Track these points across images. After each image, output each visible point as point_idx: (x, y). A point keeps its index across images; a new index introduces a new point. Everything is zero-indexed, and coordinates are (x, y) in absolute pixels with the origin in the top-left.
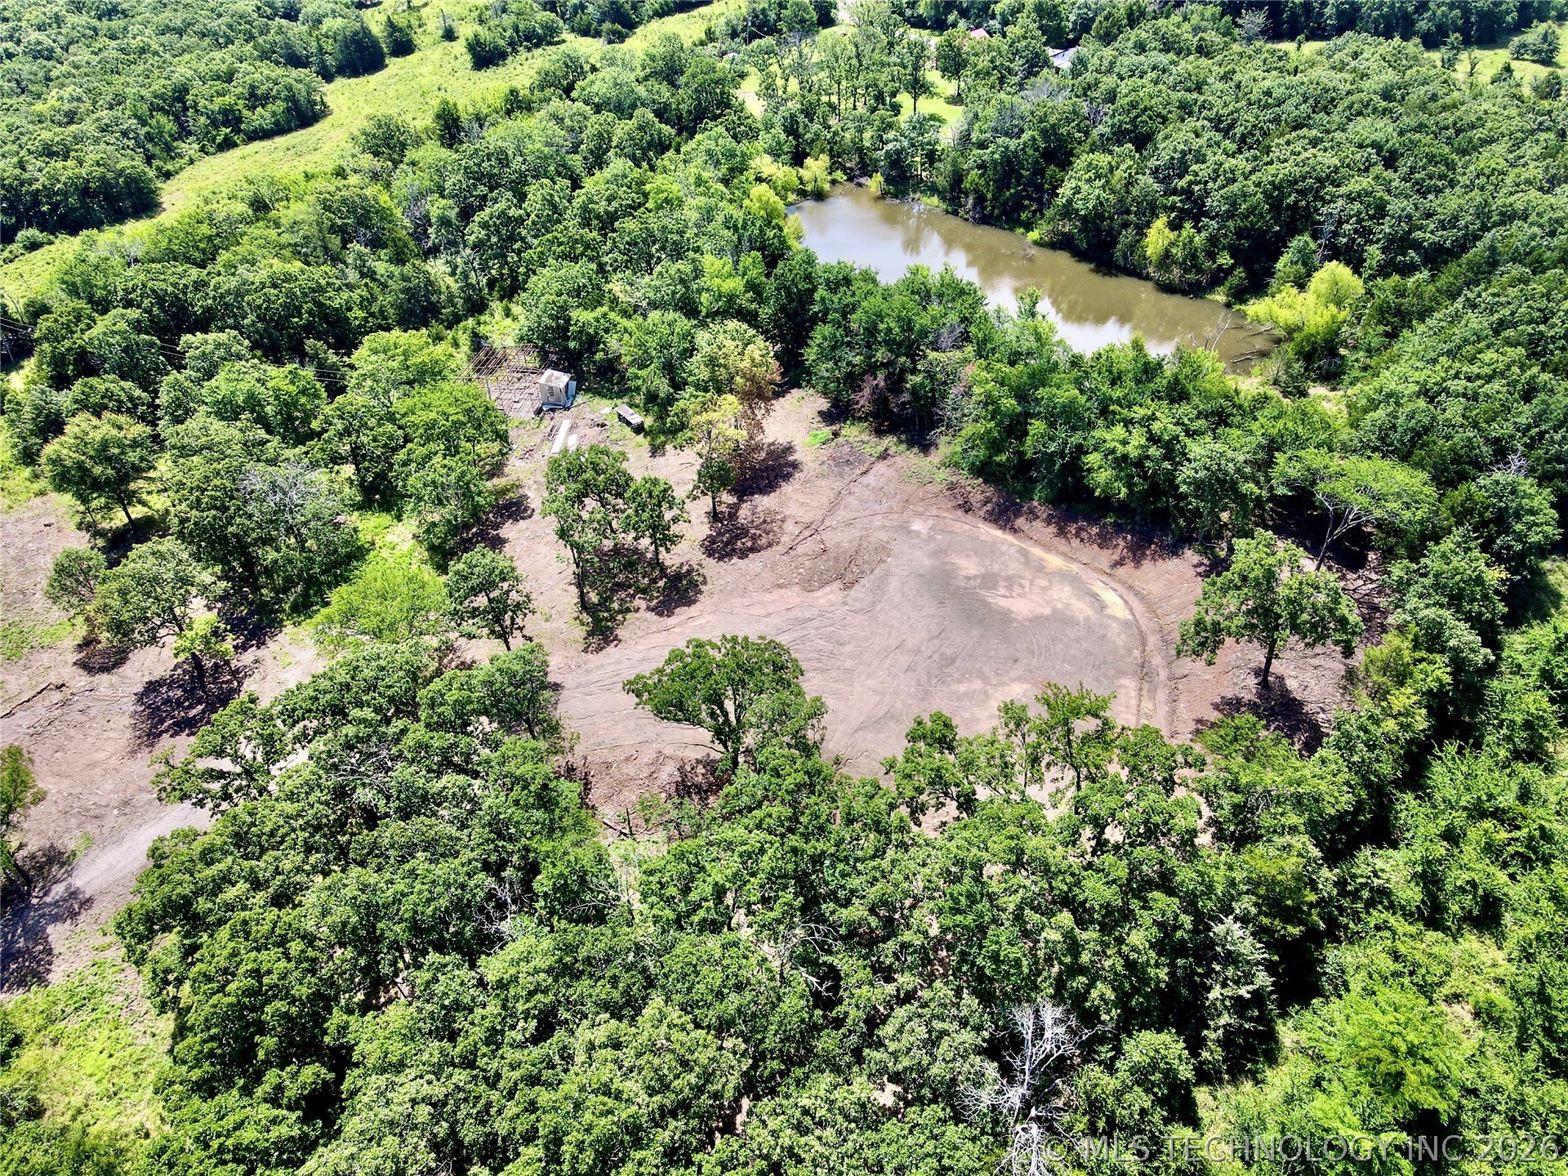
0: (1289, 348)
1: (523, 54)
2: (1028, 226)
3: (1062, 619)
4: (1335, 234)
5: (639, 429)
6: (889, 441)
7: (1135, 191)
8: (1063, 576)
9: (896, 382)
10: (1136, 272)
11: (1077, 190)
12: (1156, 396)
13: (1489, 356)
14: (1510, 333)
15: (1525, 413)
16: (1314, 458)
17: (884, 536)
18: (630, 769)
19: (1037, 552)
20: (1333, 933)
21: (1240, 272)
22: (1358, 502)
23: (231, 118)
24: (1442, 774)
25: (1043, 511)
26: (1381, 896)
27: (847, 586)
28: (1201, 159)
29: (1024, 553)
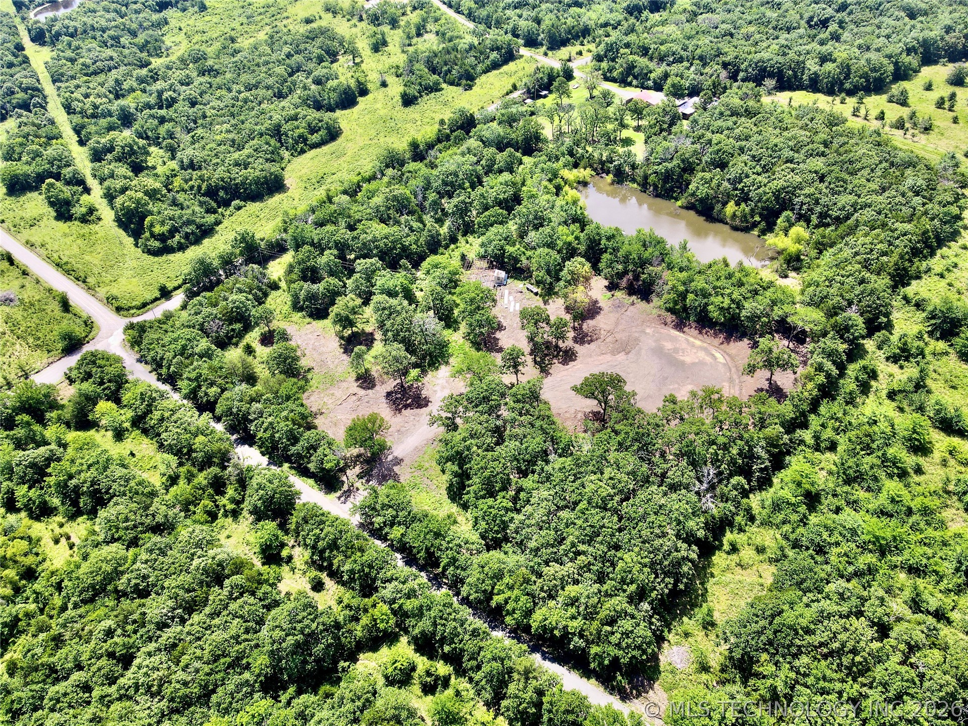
0: (781, 258)
1: (425, 98)
2: (676, 199)
3: (702, 363)
4: (800, 209)
5: (536, 294)
6: (634, 297)
7: (721, 189)
8: (702, 348)
9: (637, 277)
10: (722, 221)
11: (698, 188)
12: (733, 285)
13: (849, 268)
14: (858, 258)
15: (858, 289)
16: (787, 308)
17: (637, 335)
18: (568, 415)
19: (692, 339)
20: (789, 453)
21: (763, 224)
22: (800, 324)
23: (303, 139)
24: (823, 409)
25: (694, 325)
26: (802, 442)
27: (627, 353)
28: (747, 176)
29: (687, 340)
